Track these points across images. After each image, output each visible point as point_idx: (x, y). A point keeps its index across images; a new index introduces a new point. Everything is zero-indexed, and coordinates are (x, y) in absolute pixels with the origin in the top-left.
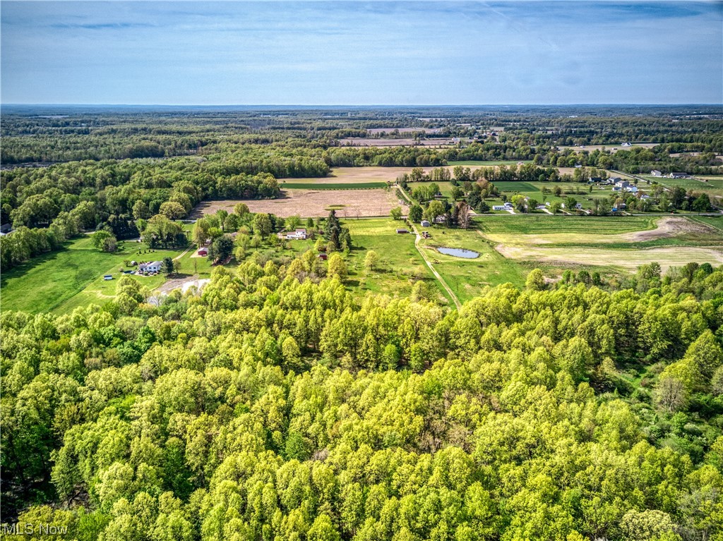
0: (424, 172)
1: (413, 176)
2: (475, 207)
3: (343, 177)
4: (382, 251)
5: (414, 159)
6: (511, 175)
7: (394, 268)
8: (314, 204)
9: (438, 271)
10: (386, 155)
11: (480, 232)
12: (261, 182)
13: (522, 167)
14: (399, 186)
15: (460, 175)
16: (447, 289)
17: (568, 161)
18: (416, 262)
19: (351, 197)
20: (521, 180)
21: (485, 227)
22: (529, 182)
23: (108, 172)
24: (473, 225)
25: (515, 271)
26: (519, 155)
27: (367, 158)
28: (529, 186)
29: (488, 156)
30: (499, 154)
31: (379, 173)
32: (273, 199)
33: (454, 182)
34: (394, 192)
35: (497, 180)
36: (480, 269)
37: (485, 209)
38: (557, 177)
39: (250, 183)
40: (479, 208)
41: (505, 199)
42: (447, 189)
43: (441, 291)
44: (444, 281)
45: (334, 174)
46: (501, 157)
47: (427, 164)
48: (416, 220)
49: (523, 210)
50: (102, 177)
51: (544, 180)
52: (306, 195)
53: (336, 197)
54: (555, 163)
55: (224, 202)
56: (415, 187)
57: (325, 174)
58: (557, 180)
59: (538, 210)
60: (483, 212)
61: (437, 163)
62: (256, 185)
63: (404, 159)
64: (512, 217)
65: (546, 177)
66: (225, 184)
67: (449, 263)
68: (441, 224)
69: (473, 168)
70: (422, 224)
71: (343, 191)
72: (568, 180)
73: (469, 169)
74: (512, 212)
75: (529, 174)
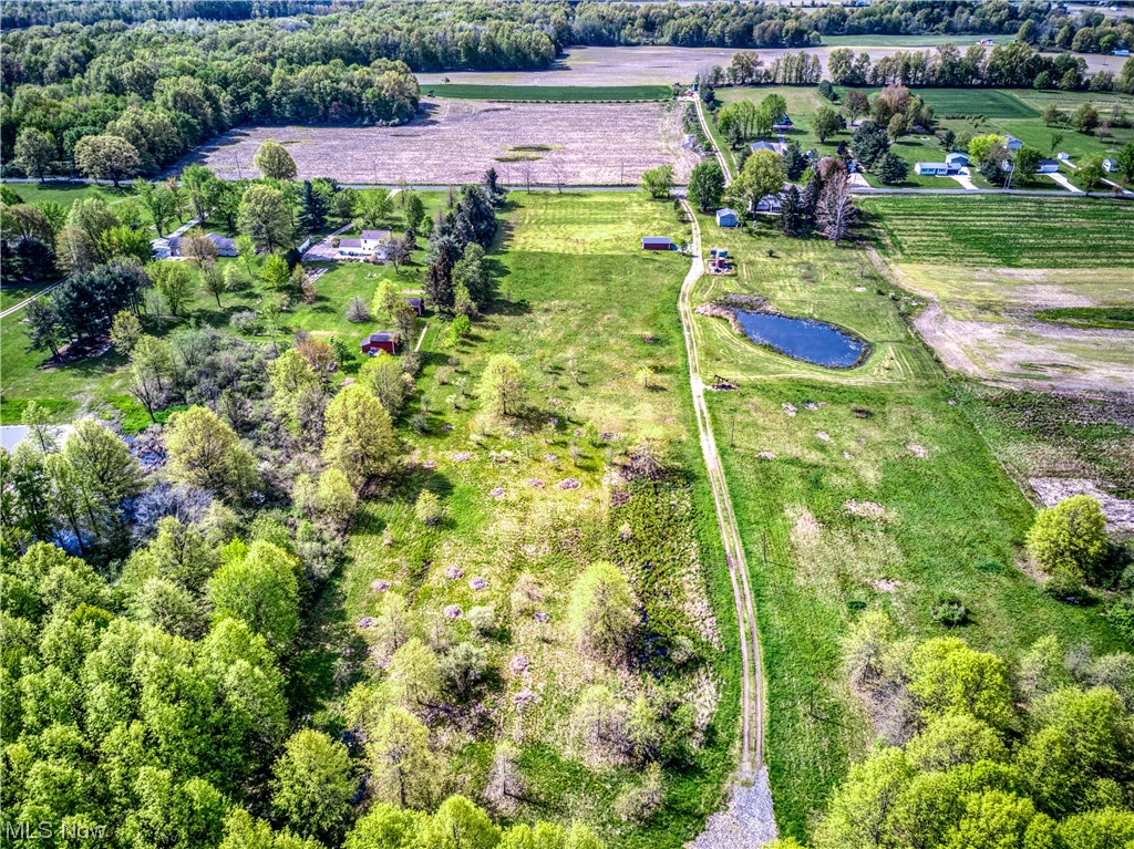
0: (760, 64)
1: (734, 71)
2: (868, 164)
3: (581, 70)
4: (574, 321)
5: (749, 29)
6: (968, 72)
7: (580, 408)
8: (479, 142)
9: (718, 433)
10: (692, 20)
11: (874, 254)
12: (369, 84)
13: (998, 52)
14: (696, 98)
15: (844, 72)
16: (730, 540)
17: (1099, 38)
18: (659, 379)
19: (576, 125)
20: (988, 86)
21: (890, 233)
22: (1008, 92)
23: (78, 52)
24: (858, 229)
25: (981, 445)
26: (983, 23)
27: (650, 25)
28: (1010, 102)
29: (914, 24)
30: (939, 19)
31: (666, 62)
32: (394, 125)
33: (829, 92)
34: (681, 112)
35: (929, 85)
36: (857, 424)
37: (896, 174)
38: (1079, 78)
39: (343, 85)
40: (878, 171)
41: (949, 142)
42: (805, 106)
43: (705, 551)
44: (725, 489)
45: (567, 62)
46: (941, 25)
47: (774, 42)
48: (705, 204)
49: (998, 179)
50: (61, 61)
51: (1048, 87)
52: (476, 117)
53: (538, 124)
54: (1067, 43)
55: (281, 130)
56: (734, 99)
57: (545, 64)
58: (1080, 87)
59: (1039, 179)
60: (887, 183)
61: (799, 39)
62: (358, 90)
63: (728, 29)
64: (966, 202)
65: (1053, 77)
66: (285, 87)
67: (764, 390)
68: (770, 222)
69: (876, 52)
70: (718, 219)
71: (566, 107)
72: (1106, 87)
73: (866, 58)
74: (965, 180)
75: (1012, 71)
